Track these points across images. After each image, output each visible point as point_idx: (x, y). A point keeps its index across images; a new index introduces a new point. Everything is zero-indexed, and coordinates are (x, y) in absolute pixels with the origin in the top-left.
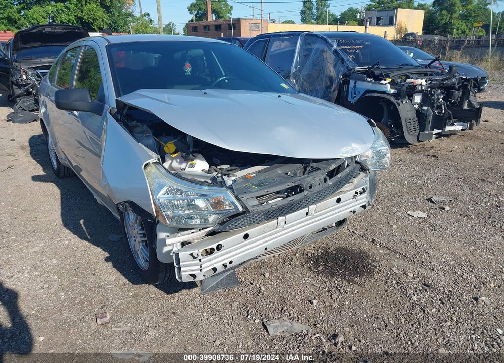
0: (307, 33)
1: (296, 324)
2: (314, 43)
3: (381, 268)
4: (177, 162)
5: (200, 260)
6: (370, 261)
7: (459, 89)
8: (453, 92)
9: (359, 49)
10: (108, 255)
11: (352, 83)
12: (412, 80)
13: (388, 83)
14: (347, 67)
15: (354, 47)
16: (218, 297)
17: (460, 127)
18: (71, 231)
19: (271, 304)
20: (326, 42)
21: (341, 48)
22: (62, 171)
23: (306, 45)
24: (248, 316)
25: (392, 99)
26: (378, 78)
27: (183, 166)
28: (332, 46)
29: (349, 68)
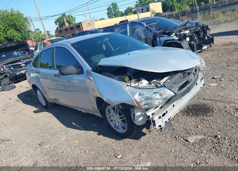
0: (130, 22)
1: (197, 136)
2: (136, 25)
3: (215, 107)
4: (133, 83)
5: (162, 119)
6: (208, 106)
7: (202, 32)
8: (200, 33)
9: (156, 24)
10: (98, 133)
11: (158, 39)
12: (183, 32)
13: (174, 35)
14: (154, 33)
15: (153, 23)
16: (159, 135)
17: (206, 47)
18: (73, 128)
19: (182, 132)
20: (141, 24)
21: (148, 25)
22: (49, 105)
23: (132, 27)
24: (176, 139)
25: (178, 42)
26: (169, 34)
27: (137, 84)
28: (144, 25)
29: (155, 33)
